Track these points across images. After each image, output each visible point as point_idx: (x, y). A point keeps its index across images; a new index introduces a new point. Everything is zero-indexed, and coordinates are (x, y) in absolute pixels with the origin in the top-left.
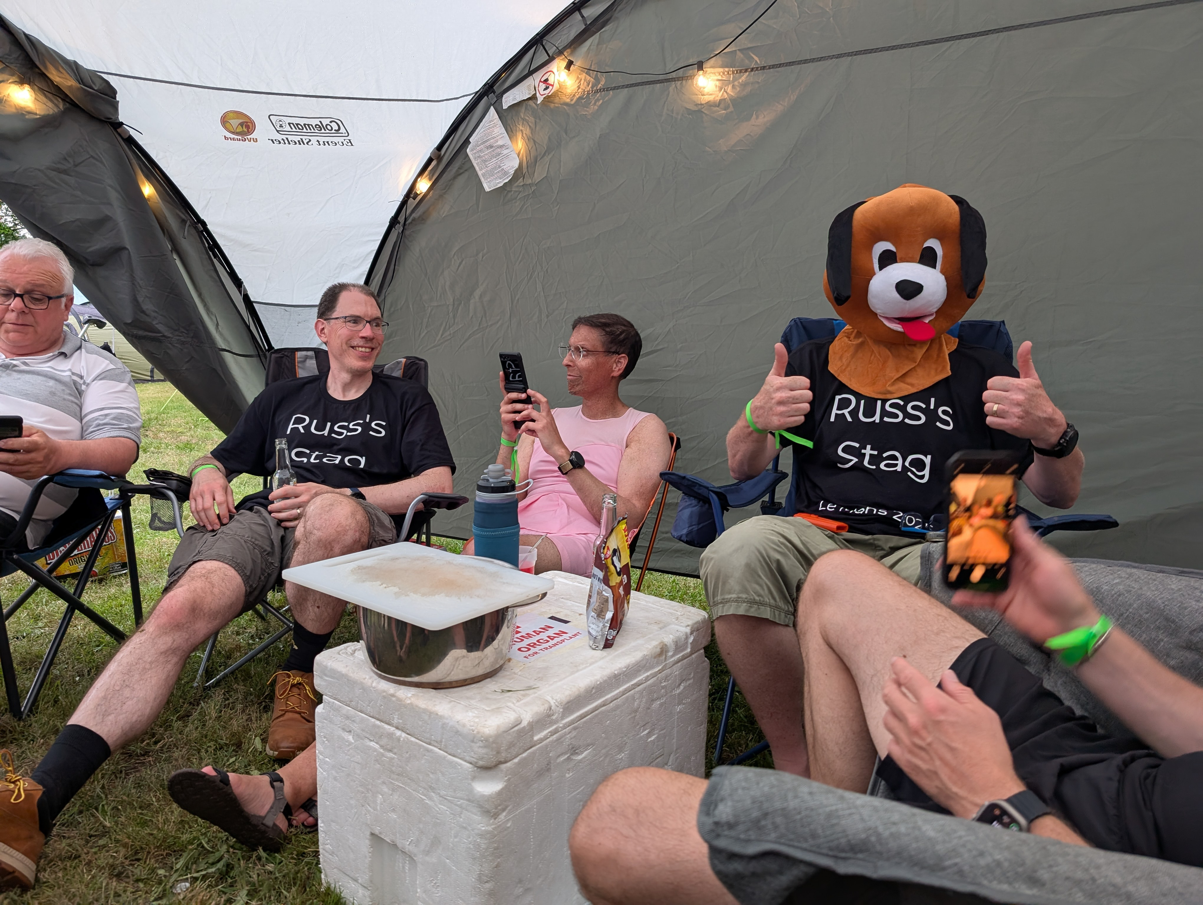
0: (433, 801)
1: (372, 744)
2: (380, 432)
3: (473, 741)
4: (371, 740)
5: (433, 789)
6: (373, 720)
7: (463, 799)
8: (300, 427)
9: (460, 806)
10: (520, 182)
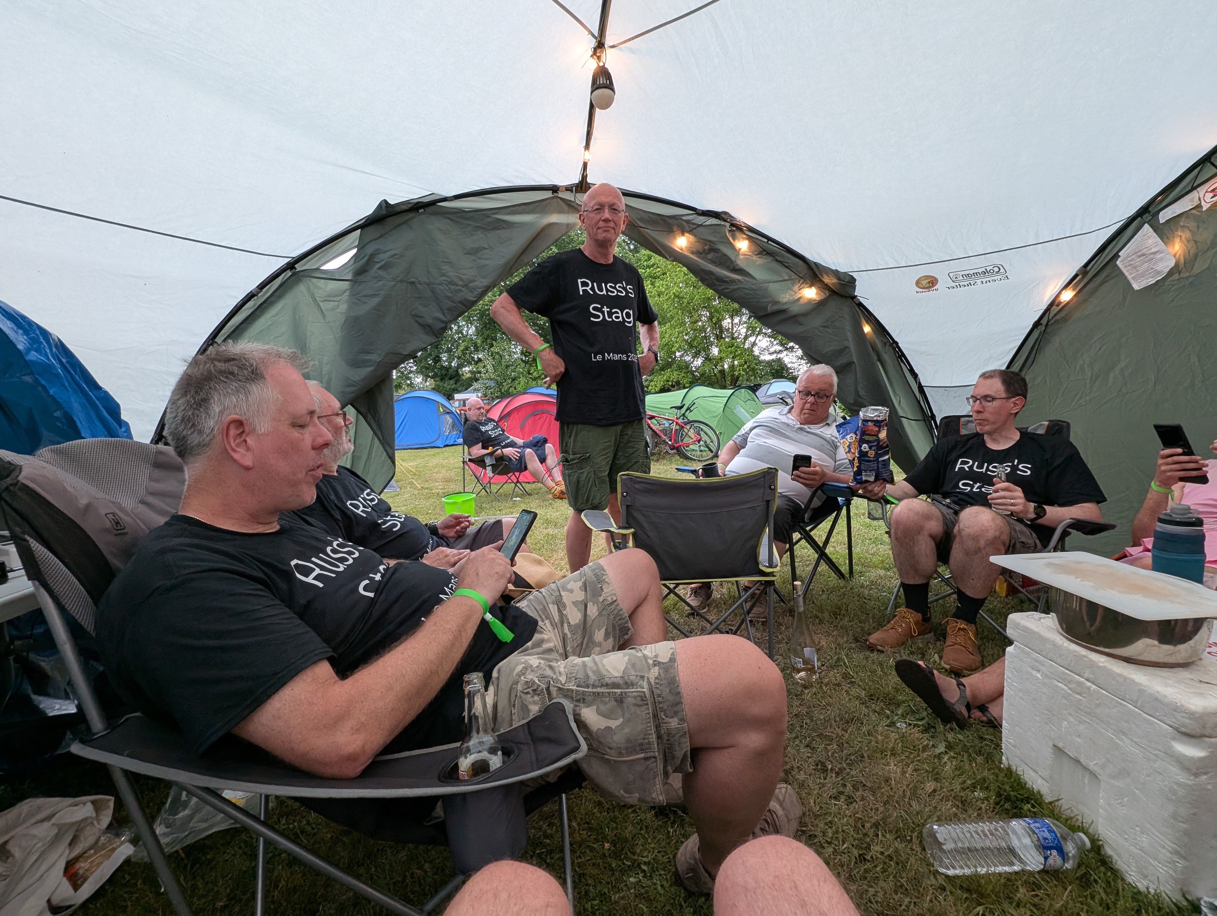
0: (1124, 742)
1: (1060, 684)
2: (1026, 472)
3: (1175, 711)
4: (1059, 682)
5: (1124, 734)
6: (1062, 669)
7: (1160, 751)
8: (966, 467)
9: (1156, 755)
10: (1176, 276)
